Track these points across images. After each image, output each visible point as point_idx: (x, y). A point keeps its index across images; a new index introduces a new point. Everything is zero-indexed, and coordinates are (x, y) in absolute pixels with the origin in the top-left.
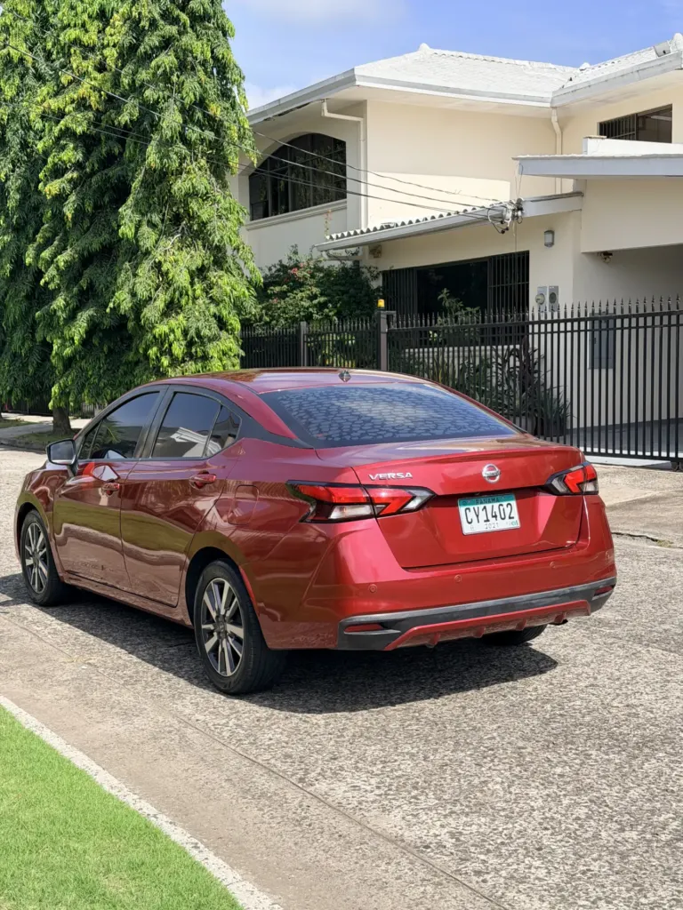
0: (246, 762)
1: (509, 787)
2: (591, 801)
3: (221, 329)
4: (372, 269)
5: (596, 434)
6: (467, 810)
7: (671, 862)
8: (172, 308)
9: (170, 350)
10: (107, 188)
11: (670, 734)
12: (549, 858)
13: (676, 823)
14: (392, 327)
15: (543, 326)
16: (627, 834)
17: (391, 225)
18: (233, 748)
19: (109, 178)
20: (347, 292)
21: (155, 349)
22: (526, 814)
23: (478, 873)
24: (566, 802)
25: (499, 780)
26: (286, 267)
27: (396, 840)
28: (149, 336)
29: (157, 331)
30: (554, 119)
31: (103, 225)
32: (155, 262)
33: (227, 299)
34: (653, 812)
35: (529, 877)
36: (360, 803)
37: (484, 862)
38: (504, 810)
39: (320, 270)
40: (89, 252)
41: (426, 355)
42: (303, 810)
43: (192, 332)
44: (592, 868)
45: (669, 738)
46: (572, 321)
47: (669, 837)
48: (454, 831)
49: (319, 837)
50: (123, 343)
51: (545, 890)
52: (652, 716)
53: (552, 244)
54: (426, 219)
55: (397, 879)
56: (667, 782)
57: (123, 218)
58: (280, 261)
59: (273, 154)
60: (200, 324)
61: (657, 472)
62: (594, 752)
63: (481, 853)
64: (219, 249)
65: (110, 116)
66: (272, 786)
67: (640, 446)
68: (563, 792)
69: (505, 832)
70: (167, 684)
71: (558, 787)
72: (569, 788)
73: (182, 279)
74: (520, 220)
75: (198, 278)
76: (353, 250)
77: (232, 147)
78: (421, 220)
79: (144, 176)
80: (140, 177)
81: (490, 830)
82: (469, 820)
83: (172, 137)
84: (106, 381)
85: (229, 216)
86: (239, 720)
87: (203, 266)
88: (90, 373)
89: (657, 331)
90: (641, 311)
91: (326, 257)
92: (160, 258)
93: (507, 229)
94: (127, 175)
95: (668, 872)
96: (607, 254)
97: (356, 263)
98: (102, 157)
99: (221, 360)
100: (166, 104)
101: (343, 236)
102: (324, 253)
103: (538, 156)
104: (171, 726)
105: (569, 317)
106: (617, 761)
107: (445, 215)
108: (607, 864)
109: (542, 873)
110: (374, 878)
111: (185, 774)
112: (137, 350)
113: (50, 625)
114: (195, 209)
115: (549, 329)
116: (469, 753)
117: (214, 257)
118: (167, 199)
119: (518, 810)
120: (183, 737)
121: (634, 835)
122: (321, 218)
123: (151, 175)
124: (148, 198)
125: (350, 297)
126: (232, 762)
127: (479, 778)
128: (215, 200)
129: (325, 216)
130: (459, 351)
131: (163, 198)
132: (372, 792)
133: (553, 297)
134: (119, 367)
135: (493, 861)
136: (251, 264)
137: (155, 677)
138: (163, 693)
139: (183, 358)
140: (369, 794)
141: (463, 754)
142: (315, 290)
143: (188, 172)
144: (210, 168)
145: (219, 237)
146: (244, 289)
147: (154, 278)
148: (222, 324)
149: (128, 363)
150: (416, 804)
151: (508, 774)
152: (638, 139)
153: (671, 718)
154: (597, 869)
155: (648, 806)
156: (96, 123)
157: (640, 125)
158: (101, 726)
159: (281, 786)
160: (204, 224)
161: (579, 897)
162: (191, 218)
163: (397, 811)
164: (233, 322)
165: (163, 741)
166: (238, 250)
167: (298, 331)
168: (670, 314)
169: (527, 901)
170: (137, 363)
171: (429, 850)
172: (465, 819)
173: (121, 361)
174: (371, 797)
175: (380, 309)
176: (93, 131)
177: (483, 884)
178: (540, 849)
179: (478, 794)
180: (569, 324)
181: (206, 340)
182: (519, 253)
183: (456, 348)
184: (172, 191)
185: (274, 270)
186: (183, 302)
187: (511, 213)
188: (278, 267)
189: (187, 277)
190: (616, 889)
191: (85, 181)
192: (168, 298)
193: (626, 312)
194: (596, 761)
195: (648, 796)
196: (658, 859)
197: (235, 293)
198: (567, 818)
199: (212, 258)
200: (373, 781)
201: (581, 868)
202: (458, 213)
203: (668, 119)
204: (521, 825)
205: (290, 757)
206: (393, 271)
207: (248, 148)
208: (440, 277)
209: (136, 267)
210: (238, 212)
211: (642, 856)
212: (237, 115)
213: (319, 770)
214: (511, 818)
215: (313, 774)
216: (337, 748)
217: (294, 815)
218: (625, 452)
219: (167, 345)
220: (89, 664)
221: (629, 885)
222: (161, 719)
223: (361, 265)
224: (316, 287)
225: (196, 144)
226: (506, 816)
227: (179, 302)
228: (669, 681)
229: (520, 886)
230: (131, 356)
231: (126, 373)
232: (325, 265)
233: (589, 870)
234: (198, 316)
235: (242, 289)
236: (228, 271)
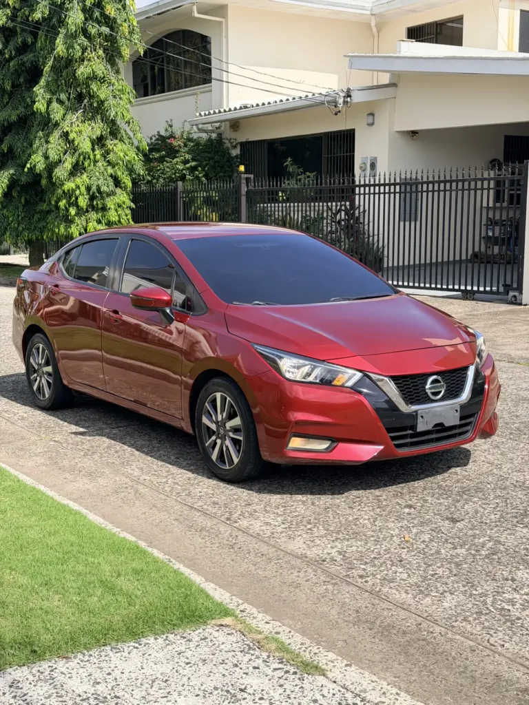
0: (186, 507)
1: (374, 522)
2: (432, 530)
3: (116, 186)
4: (232, 141)
5: (406, 271)
6: (347, 537)
7: (491, 568)
8: (77, 169)
9: (77, 202)
10: (23, 71)
11: (480, 486)
12: (408, 566)
13: (491, 543)
14: (250, 188)
15: (367, 189)
16: (459, 551)
17: (248, 106)
18: (175, 498)
19: (24, 62)
20: (213, 159)
21: (64, 201)
22: (388, 539)
23: (361, 577)
24: (414, 530)
25: (367, 517)
26: (163, 137)
27: (303, 557)
28: (60, 191)
29: (66, 187)
30: (373, 24)
31: (19, 101)
32: (63, 131)
33: (121, 163)
34: (474, 536)
35: (396, 579)
36: (273, 534)
37: (364, 569)
38: (373, 536)
39: (190, 140)
40: (8, 122)
41: (277, 209)
42: (233, 538)
43: (94, 188)
44: (438, 572)
45: (480, 489)
46: (390, 185)
47: (487, 552)
48: (341, 550)
49: (247, 556)
50: (37, 196)
51: (408, 587)
52: (467, 473)
53: (373, 124)
54: (276, 102)
55: (306, 581)
56: (482, 517)
57: (37, 96)
58: (158, 132)
59: (152, 46)
60: (100, 182)
61: (451, 300)
62: (429, 499)
63: (361, 564)
64: (113, 122)
65: (24, 13)
66: (209, 523)
67: (439, 281)
68: (412, 525)
69: (376, 550)
70: (116, 455)
71: (408, 521)
72: (415, 522)
73: (86, 146)
74: (349, 104)
75: (98, 145)
76: (217, 125)
77: (124, 40)
78: (272, 102)
79: (53, 62)
80: (50, 63)
81: (365, 550)
82: (349, 543)
83: (76, 31)
84: (24, 226)
85: (122, 96)
86: (175, 479)
87: (102, 135)
88: (11, 219)
89: (454, 193)
90: (442, 178)
91: (196, 130)
92: (67, 128)
93: (339, 112)
94: (38, 61)
95: (489, 574)
96: (414, 133)
97: (220, 135)
98: (18, 46)
99: (116, 211)
100: (71, 5)
101: (210, 114)
102: (195, 127)
103: (363, 55)
104: (126, 484)
105: (387, 182)
106: (446, 504)
107: (291, 99)
108: (447, 570)
109: (405, 576)
110: (290, 581)
111: (144, 516)
112: (50, 201)
113: (18, 413)
114: (95, 89)
115: (372, 191)
116: (343, 500)
117: (110, 128)
118: (73, 81)
119: (382, 536)
120: (137, 491)
121: (463, 551)
122: (192, 98)
123: (59, 62)
124: (57, 80)
125: (215, 162)
126: (176, 508)
127: (353, 516)
128: (110, 83)
129: (195, 96)
130: (302, 206)
131: (69, 80)
132: (279, 526)
133: (373, 166)
134: (34, 215)
135: (370, 569)
136: (139, 135)
137: (106, 450)
138: (114, 461)
139: (87, 209)
140: (277, 528)
141: (339, 501)
142: (188, 156)
143: (89, 60)
144: (106, 57)
145: (114, 113)
146: (134, 155)
147: (63, 144)
148: (117, 182)
149: (41, 212)
150: (311, 534)
151: (372, 513)
152: (436, 43)
153: (480, 475)
154: (441, 573)
155: (470, 532)
156: (13, 18)
157: (438, 31)
158: (74, 484)
159: (214, 523)
160: (102, 102)
161: (431, 590)
162: (91, 97)
163: (299, 538)
164: (126, 181)
165: (123, 494)
166: (129, 123)
167: (176, 188)
168: (463, 181)
169: (397, 593)
170: (49, 212)
171: (325, 563)
172: (347, 543)
173: (36, 210)
174: (279, 529)
175: (241, 173)
176: (10, 24)
177: (365, 584)
178: (401, 561)
179: (354, 527)
180: (387, 188)
181: (104, 195)
182: (347, 131)
183: (300, 204)
184: (77, 75)
185: (154, 139)
186: (86, 164)
187: (342, 99)
188: (157, 137)
189: (89, 144)
190: (456, 586)
191: (4, 65)
192: (74, 161)
193: (431, 179)
194: (432, 504)
195: (470, 526)
196: (482, 566)
197: (127, 158)
198: (417, 541)
199: (109, 130)
200: (279, 519)
201: (431, 572)
202: (301, 97)
203: (459, 26)
204: (386, 546)
205: (218, 504)
206: (249, 142)
207: (136, 41)
208: (285, 148)
209: (48, 136)
210: (128, 93)
211: (470, 564)
212: (127, 15)
213: (239, 513)
214: (378, 541)
215: (236, 515)
216: (249, 498)
217: (227, 542)
218: (428, 285)
219: (74, 198)
220: (55, 441)
221: (464, 583)
222: (117, 479)
223: (224, 137)
224: (188, 153)
225: (95, 37)
226: (375, 541)
227: (83, 164)
228: (476, 450)
229: (391, 584)
230: (44, 207)
231: (39, 220)
232: (195, 136)
233: (436, 574)
234: (98, 176)
235: (132, 154)
236: (121, 140)
